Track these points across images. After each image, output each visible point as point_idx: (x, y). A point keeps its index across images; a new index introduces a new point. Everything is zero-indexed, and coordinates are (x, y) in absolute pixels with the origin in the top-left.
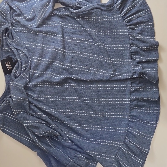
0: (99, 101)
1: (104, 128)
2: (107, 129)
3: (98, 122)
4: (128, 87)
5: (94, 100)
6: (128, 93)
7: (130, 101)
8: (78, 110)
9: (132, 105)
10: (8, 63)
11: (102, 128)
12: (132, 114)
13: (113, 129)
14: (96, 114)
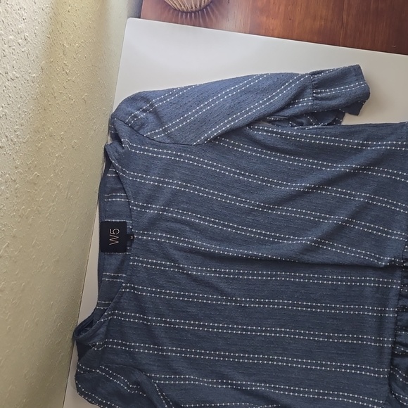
0: (335, 308)
1: (346, 368)
2: (351, 368)
3: (333, 353)
4: (395, 284)
5: (326, 308)
6: (394, 296)
7: (397, 312)
8: (291, 327)
9: (400, 320)
10: (116, 232)
11: (341, 367)
12: (399, 339)
13: (365, 368)
14: (330, 337)
